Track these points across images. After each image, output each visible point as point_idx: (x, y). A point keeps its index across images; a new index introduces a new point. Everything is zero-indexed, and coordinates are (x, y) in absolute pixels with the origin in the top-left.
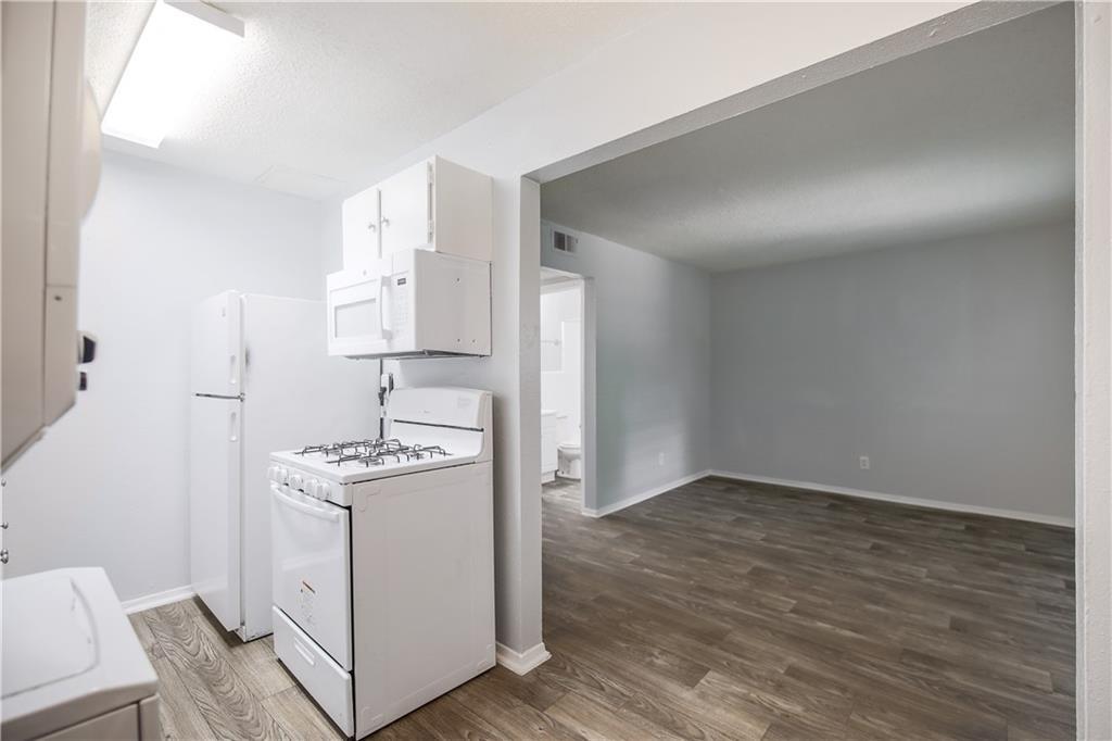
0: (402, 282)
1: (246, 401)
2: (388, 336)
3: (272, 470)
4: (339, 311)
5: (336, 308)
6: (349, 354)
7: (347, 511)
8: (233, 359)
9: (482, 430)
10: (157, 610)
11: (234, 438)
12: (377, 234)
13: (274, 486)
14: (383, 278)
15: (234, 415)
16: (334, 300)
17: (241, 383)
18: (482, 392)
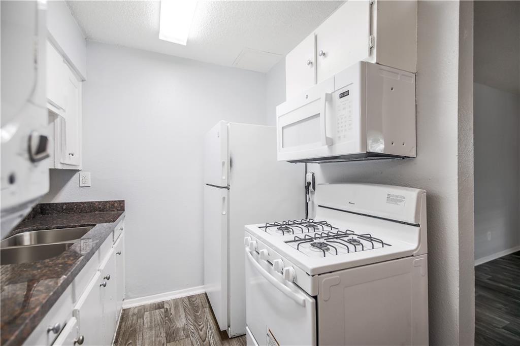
0: (344, 95)
1: (230, 190)
2: (330, 143)
3: (247, 239)
4: (285, 130)
5: (283, 128)
6: (291, 159)
7: (314, 300)
8: (223, 163)
9: (418, 226)
10: (189, 298)
11: (224, 213)
12: (314, 68)
13: (248, 249)
14: (327, 95)
15: (224, 198)
16: (281, 122)
17: (228, 179)
18: (417, 190)
